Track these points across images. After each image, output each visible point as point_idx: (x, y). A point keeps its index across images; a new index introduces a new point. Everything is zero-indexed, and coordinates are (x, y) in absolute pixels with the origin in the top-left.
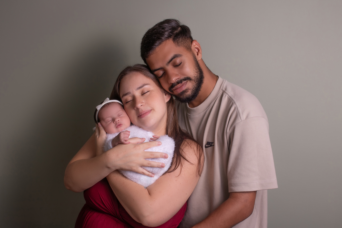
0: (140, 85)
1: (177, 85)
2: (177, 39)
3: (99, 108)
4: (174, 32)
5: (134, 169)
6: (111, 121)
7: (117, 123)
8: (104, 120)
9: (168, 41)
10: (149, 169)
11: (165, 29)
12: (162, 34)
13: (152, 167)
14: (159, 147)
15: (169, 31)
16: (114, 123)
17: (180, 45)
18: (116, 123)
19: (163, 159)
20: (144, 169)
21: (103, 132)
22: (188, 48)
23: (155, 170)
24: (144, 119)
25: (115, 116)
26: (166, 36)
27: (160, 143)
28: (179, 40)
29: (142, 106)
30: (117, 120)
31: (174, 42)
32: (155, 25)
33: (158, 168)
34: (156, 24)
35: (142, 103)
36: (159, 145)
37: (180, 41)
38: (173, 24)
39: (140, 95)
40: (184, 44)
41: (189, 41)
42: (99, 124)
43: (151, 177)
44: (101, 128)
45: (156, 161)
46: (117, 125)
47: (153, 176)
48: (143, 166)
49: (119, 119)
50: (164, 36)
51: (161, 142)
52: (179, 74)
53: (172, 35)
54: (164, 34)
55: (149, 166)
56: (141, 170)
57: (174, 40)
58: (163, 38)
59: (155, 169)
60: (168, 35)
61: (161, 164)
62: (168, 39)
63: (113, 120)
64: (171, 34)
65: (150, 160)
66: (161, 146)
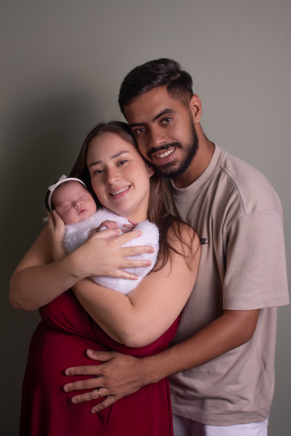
0: (115, 153)
1: (159, 150)
2: (173, 89)
3: (52, 188)
4: (171, 77)
5: (111, 273)
6: (70, 206)
7: (79, 207)
8: (60, 205)
9: (160, 88)
10: (130, 270)
11: (160, 71)
12: (154, 77)
13: (134, 267)
14: (140, 238)
15: (165, 75)
16: (74, 208)
17: (175, 97)
18: (77, 208)
19: (147, 254)
20: (123, 271)
21: (60, 222)
22: (185, 104)
23: (138, 270)
24: (118, 200)
25: (75, 198)
26: (159, 81)
27: (140, 233)
28: (176, 90)
29: (117, 181)
30: (79, 204)
31: (168, 92)
32: (146, 62)
33: (142, 268)
34: (149, 61)
35: (117, 177)
36: (139, 236)
37: (177, 92)
38: (171, 66)
39: (115, 166)
40: (181, 98)
41: (188, 94)
42: (54, 212)
43: (134, 279)
44: (57, 217)
45: (138, 259)
46: (79, 211)
47: (136, 278)
48: (122, 268)
49: (81, 202)
50: (156, 80)
51: (141, 231)
52: (167, 137)
53: (167, 82)
54: (157, 78)
55: (130, 266)
56: (119, 273)
57: (169, 89)
58: (155, 83)
59: (138, 268)
60: (162, 80)
61: (145, 262)
62: (162, 85)
63: (74, 204)
64: (166, 79)
65: (130, 258)
66: (142, 237)
